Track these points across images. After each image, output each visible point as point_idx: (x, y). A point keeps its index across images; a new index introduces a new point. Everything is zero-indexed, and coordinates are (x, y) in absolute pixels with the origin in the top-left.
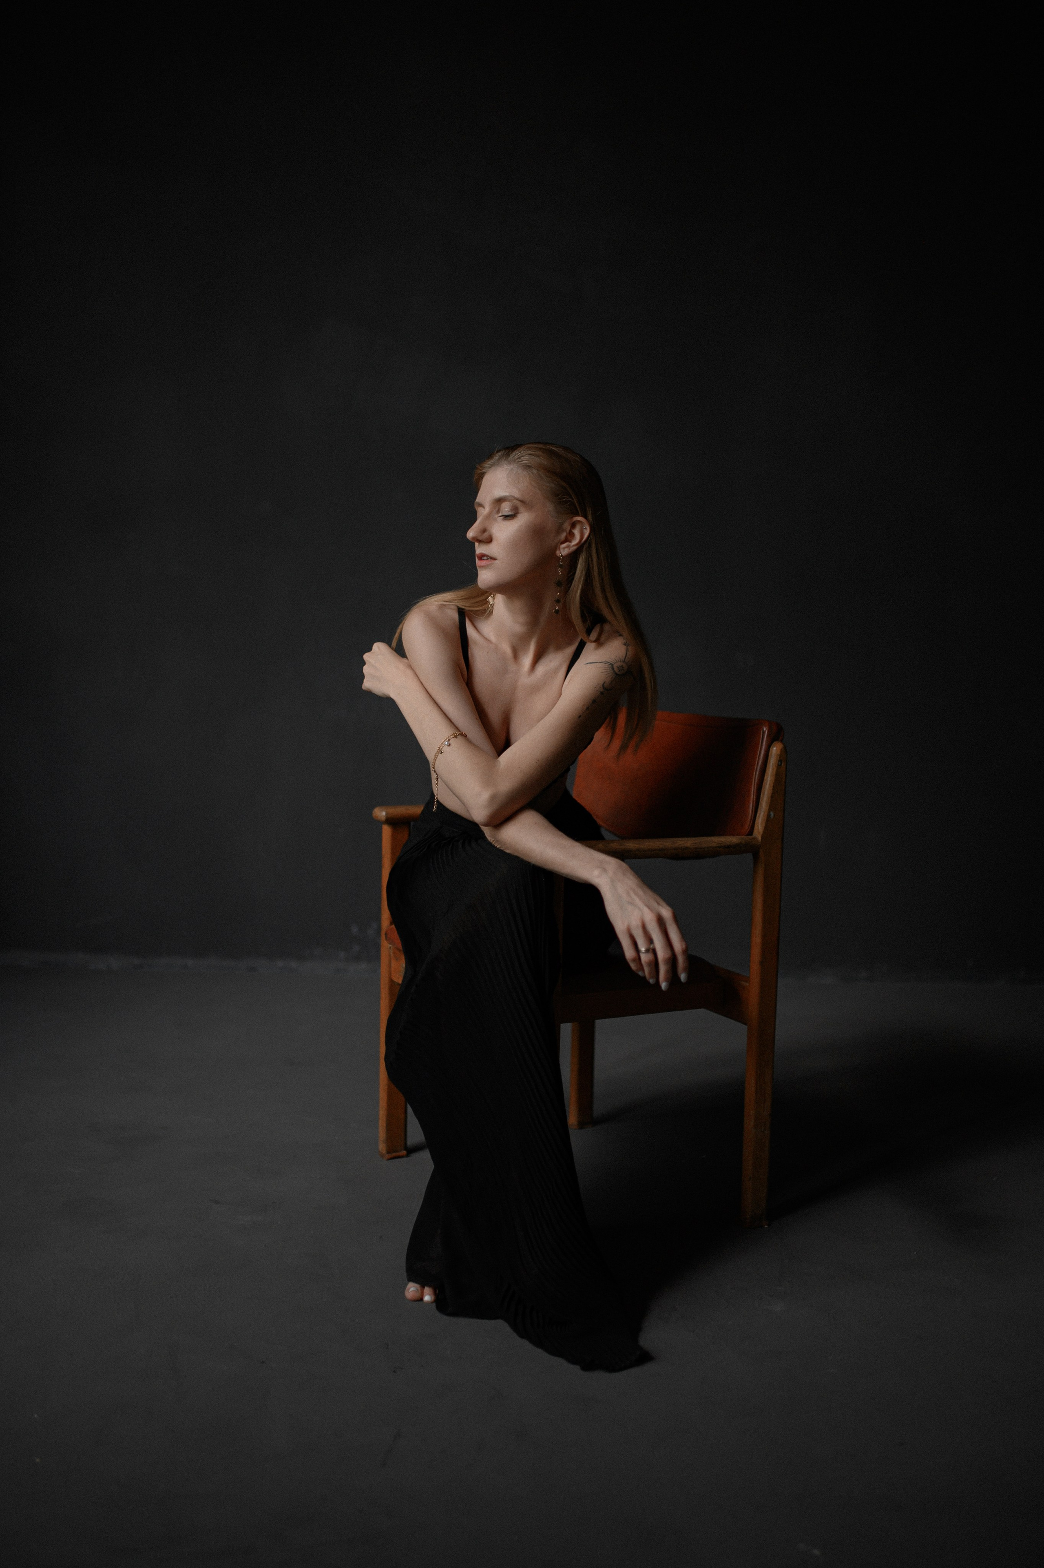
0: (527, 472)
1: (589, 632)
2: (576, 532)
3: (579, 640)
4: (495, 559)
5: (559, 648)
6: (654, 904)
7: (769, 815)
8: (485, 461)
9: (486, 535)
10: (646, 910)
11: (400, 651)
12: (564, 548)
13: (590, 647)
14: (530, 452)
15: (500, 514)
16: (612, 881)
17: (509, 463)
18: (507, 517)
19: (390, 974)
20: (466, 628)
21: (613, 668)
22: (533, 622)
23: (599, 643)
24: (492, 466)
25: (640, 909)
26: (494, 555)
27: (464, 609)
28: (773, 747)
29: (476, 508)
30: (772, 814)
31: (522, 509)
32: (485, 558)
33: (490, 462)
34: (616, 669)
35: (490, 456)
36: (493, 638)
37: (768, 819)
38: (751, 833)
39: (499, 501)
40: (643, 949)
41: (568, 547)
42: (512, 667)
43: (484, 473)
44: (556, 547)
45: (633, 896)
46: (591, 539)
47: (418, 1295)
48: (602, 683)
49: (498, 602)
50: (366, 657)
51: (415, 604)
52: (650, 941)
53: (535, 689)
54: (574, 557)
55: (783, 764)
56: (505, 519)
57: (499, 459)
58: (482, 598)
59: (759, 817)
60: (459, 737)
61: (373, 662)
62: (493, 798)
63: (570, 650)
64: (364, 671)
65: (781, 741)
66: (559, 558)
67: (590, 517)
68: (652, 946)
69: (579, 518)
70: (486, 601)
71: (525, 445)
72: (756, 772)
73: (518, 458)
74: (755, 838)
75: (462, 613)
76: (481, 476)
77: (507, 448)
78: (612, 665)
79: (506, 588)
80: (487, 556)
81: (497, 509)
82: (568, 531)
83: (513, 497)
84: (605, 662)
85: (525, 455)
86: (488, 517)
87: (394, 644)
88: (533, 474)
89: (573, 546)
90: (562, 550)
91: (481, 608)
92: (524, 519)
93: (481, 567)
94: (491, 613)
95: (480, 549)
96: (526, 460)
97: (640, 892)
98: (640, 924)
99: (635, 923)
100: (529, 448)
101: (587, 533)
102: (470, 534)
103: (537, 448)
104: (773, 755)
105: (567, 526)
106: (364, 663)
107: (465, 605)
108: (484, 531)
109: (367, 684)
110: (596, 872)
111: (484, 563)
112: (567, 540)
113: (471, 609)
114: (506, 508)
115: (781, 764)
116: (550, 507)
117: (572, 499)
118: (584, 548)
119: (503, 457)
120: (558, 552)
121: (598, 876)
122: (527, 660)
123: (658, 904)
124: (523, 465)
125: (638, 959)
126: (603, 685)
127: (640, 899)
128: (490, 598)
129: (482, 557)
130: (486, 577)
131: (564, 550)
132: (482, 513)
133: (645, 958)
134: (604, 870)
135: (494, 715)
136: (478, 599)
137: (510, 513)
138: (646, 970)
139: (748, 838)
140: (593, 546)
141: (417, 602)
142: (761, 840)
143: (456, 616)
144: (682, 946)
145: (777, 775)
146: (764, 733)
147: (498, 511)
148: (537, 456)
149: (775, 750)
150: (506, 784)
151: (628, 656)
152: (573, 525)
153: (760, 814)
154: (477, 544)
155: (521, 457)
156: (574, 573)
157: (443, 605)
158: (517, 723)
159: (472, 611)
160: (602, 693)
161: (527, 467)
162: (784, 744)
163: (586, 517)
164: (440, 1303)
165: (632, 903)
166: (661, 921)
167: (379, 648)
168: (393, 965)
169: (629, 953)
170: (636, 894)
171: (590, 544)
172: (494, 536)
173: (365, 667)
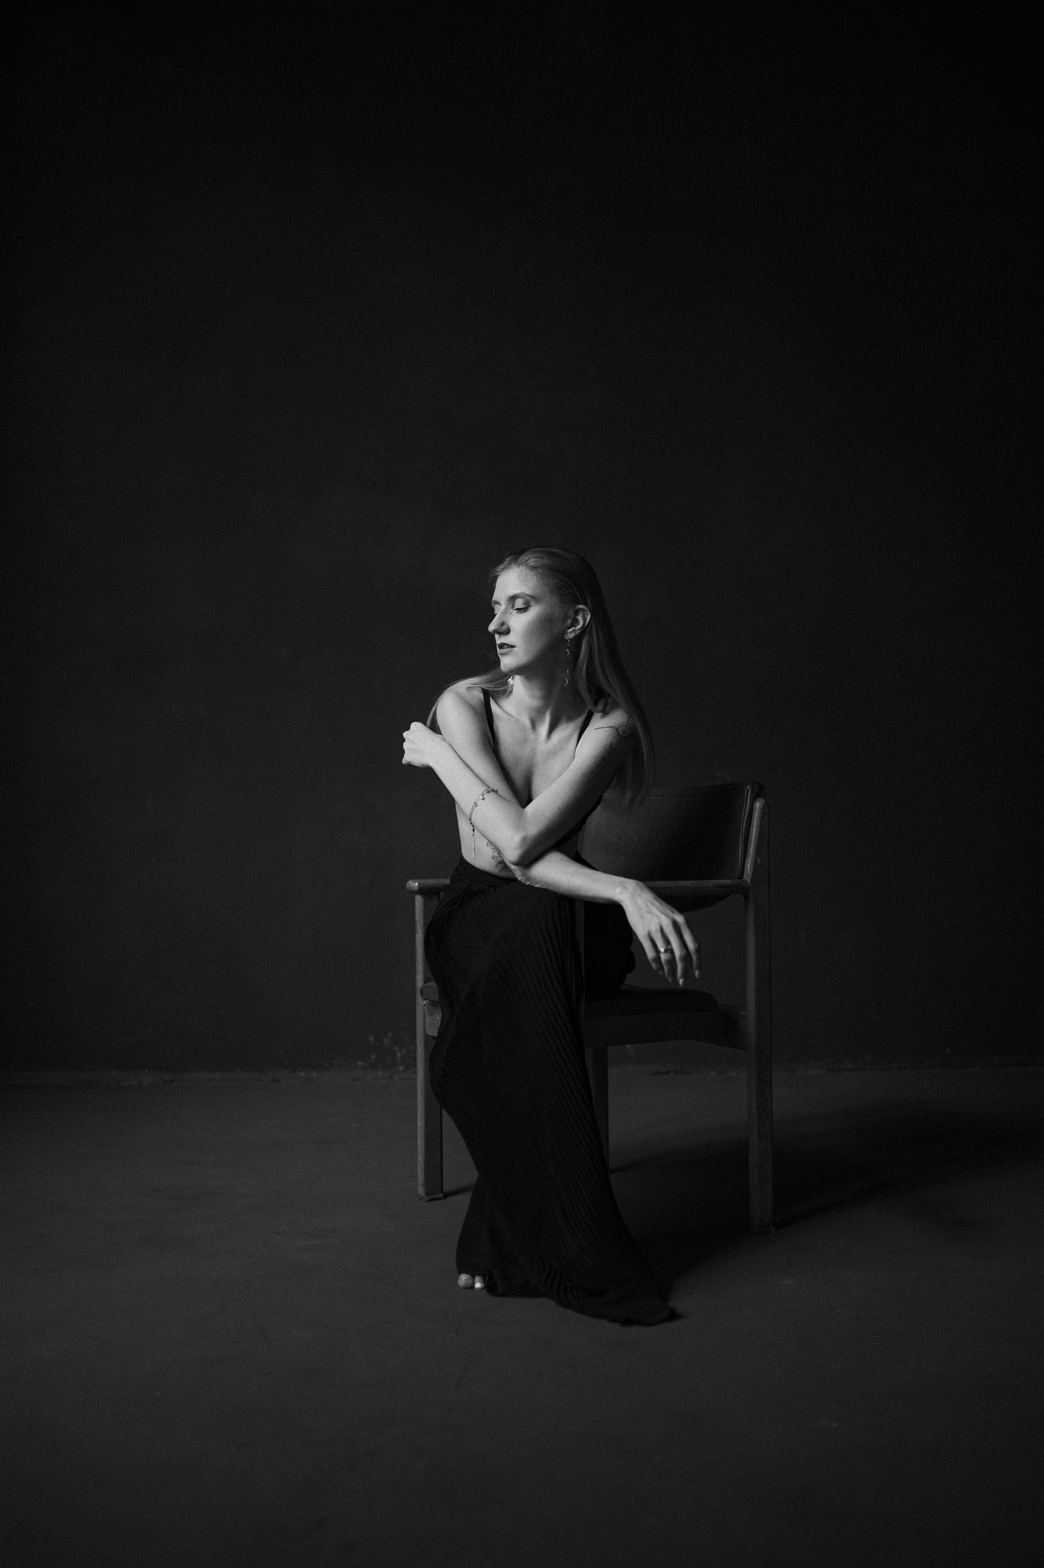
0: (534, 572)
1: (596, 703)
2: (580, 618)
3: (587, 711)
4: (514, 647)
5: (570, 719)
6: (669, 912)
7: (756, 861)
8: (497, 566)
9: (505, 627)
10: (663, 917)
11: (435, 728)
12: (571, 632)
13: (597, 717)
14: (535, 555)
15: (515, 608)
16: (633, 896)
17: (518, 565)
18: (520, 610)
19: (425, 1029)
20: (490, 706)
21: (618, 732)
22: (547, 697)
23: (605, 713)
24: (503, 569)
25: (657, 917)
26: (513, 644)
27: (487, 690)
28: (756, 804)
29: (493, 605)
30: (759, 859)
31: (532, 603)
32: (505, 646)
33: (501, 567)
34: (620, 732)
35: (501, 561)
36: (514, 714)
37: (755, 865)
38: (741, 877)
39: (513, 599)
40: (662, 950)
41: (574, 631)
42: (532, 736)
43: (498, 576)
44: (564, 632)
45: (651, 907)
46: (592, 624)
47: (470, 1282)
48: (610, 744)
49: (517, 683)
50: (405, 734)
51: (446, 688)
52: (667, 942)
53: (553, 754)
54: (578, 639)
55: (766, 817)
56: (519, 612)
57: (509, 564)
58: (504, 680)
59: (748, 863)
60: (492, 793)
61: (411, 738)
62: (524, 839)
63: (580, 721)
64: (404, 747)
65: (763, 797)
66: (566, 641)
67: (590, 605)
68: (670, 947)
69: (581, 606)
70: (507, 683)
71: (530, 549)
72: (743, 824)
73: (525, 562)
74: (745, 881)
75: (486, 694)
76: (495, 579)
77: (514, 554)
78: (617, 729)
79: (524, 670)
80: (507, 645)
81: (511, 606)
82: (572, 617)
83: (525, 594)
84: (612, 727)
85: (531, 559)
86: (505, 612)
87: (428, 723)
88: (538, 572)
89: (579, 629)
90: (569, 634)
91: (503, 688)
92: (534, 611)
93: (502, 654)
94: (511, 692)
95: (499, 640)
96: (532, 562)
97: (657, 904)
98: (658, 928)
99: (654, 928)
100: (534, 552)
101: (588, 618)
102: (492, 627)
103: (543, 551)
104: (757, 808)
105: (571, 613)
106: (404, 740)
107: (489, 686)
108: (503, 624)
109: (407, 758)
110: (618, 890)
111: (504, 651)
112: (572, 625)
113: (493, 689)
114: (519, 603)
115: (764, 816)
116: (555, 599)
117: (574, 591)
118: (588, 630)
119: (512, 561)
120: (566, 636)
121: (620, 893)
122: (544, 729)
123: (672, 912)
124: (530, 567)
125: (658, 959)
126: (611, 746)
127: (658, 909)
128: (510, 680)
129: (502, 646)
130: (507, 662)
131: (571, 634)
132: (499, 610)
133: (664, 957)
134: (625, 888)
135: (518, 776)
136: (500, 681)
137: (522, 607)
138: (666, 968)
139: (739, 881)
140: (594, 631)
141: (448, 687)
142: (751, 882)
143: (481, 696)
144: (694, 945)
145: (761, 825)
146: (748, 790)
147: (513, 607)
148: (542, 558)
149: (758, 805)
150: (533, 829)
151: (629, 722)
152: (577, 613)
153: (748, 860)
154: (497, 636)
155: (528, 560)
156: (580, 652)
157: (471, 687)
158: (537, 783)
159: (493, 691)
160: (610, 752)
161: (533, 568)
162: (764, 799)
163: (586, 605)
164: (490, 1287)
165: (650, 912)
166: (675, 925)
167: (416, 726)
168: (427, 1021)
169: (650, 954)
170: (653, 904)
171: (591, 630)
172: (511, 628)
173: (404, 744)
